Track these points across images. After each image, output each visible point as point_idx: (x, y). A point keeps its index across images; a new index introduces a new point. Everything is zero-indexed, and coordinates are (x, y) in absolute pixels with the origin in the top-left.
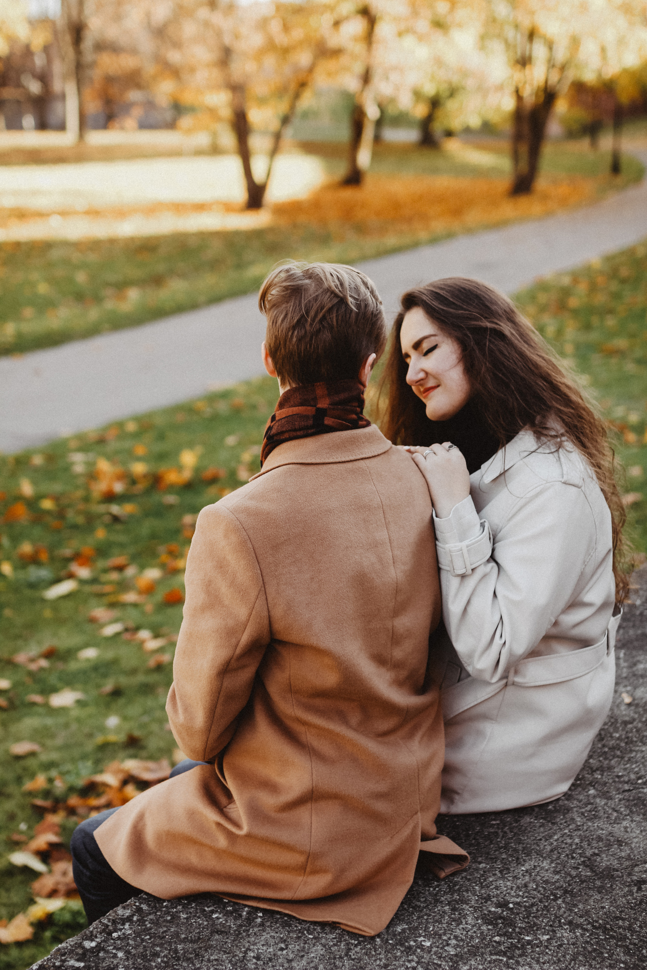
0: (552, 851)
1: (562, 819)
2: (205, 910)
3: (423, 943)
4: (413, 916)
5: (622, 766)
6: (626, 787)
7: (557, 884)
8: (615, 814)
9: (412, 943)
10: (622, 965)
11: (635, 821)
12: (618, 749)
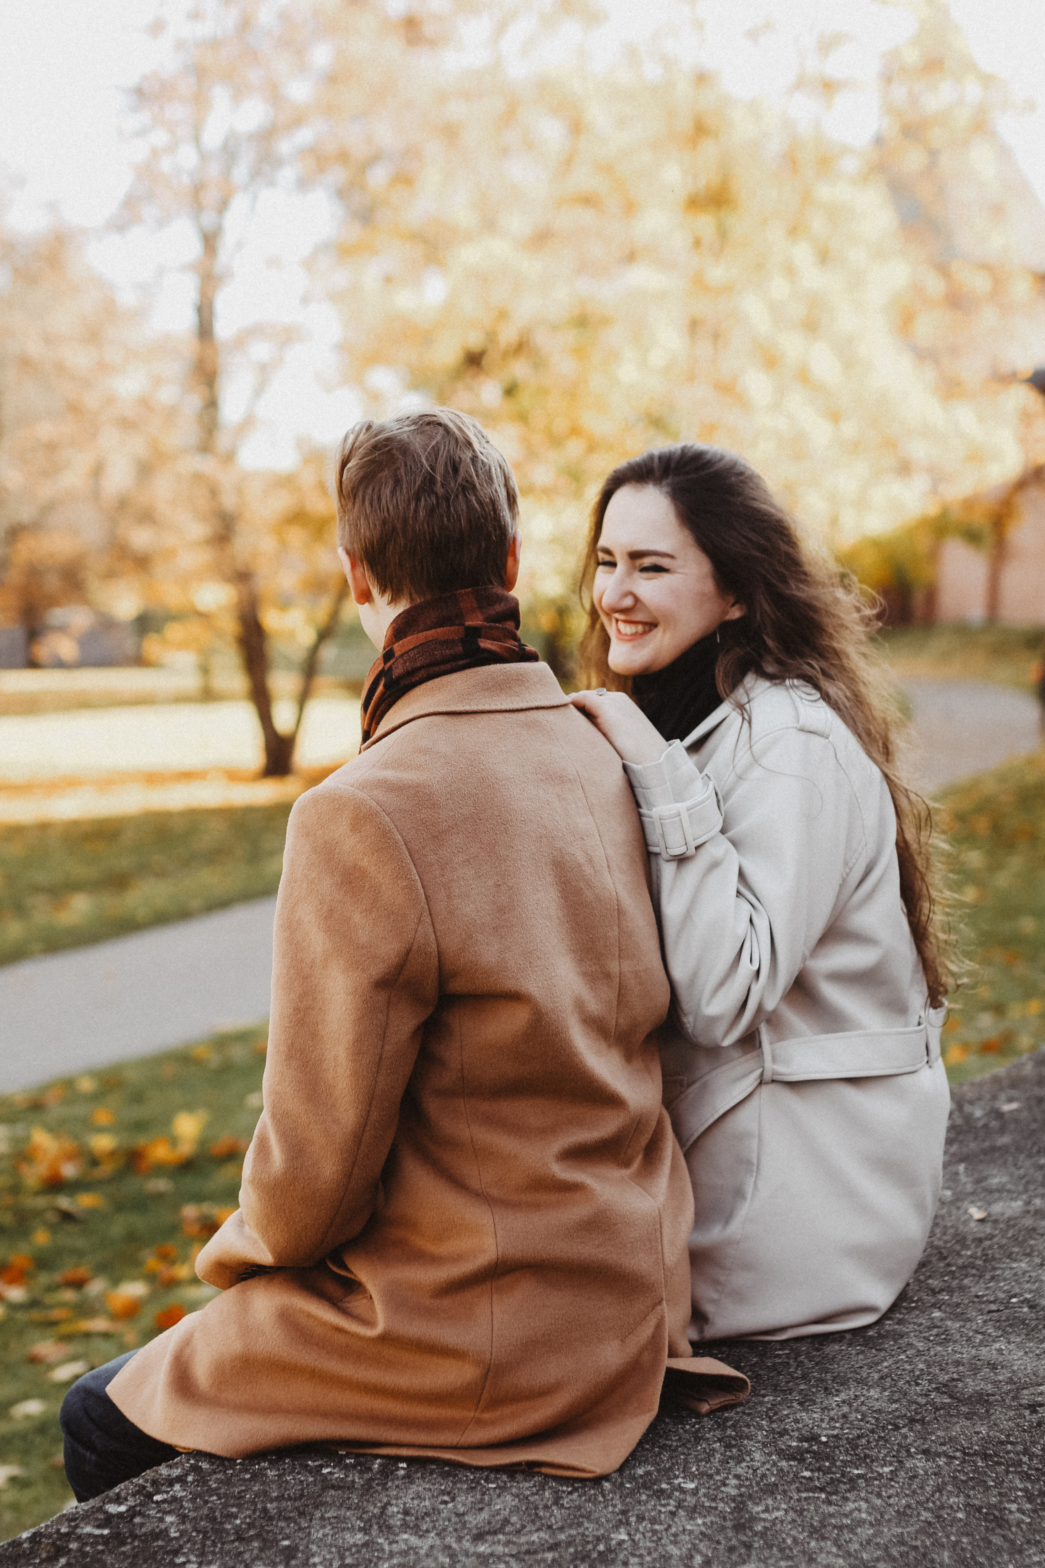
0: (882, 1378)
1: (893, 1345)
2: (308, 1465)
3: (682, 1485)
4: (662, 1456)
5: (983, 1285)
6: (993, 1307)
7: (897, 1414)
8: (980, 1337)
9: (664, 1486)
10: (1020, 1493)
11: (1014, 1342)
12: (973, 1268)
